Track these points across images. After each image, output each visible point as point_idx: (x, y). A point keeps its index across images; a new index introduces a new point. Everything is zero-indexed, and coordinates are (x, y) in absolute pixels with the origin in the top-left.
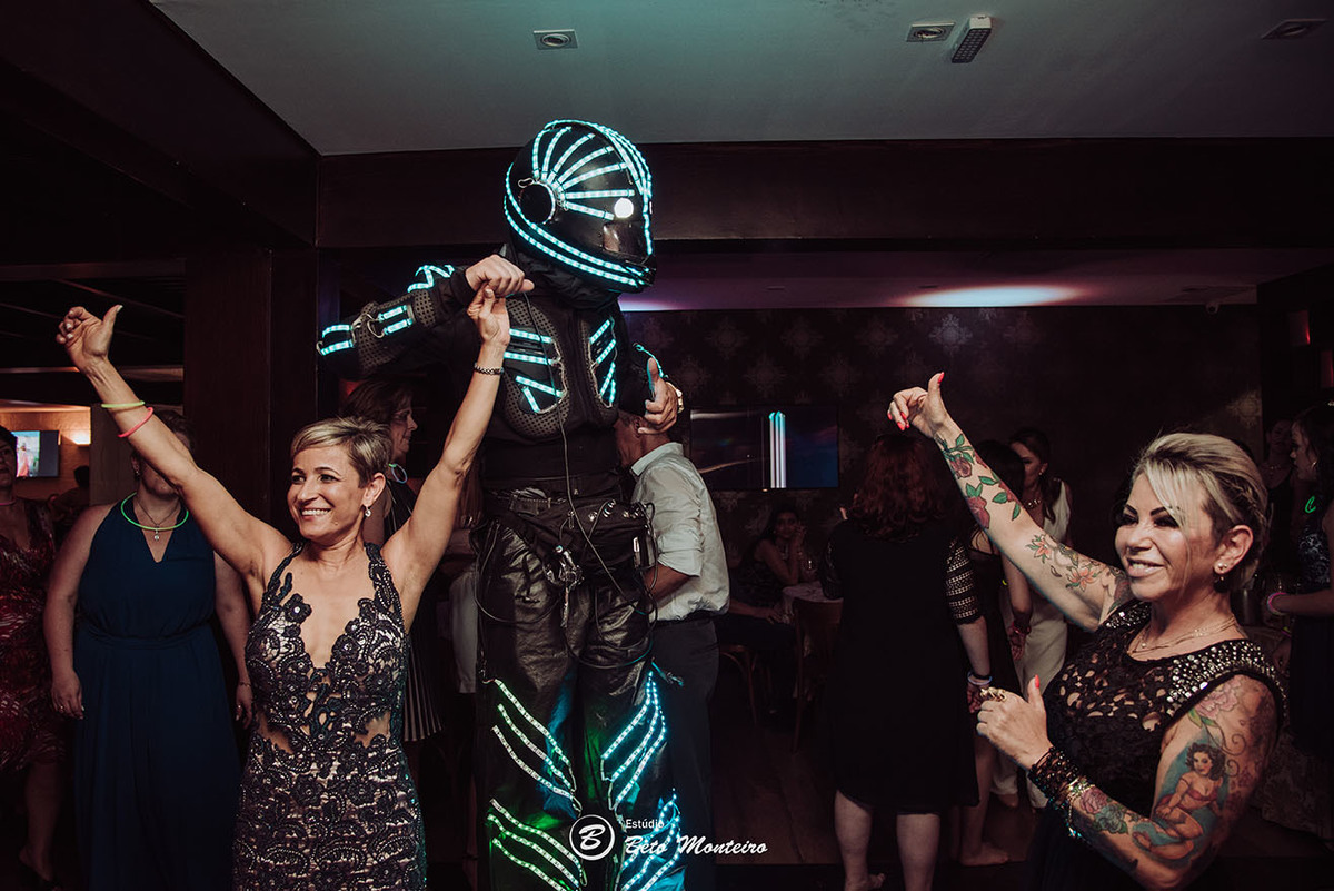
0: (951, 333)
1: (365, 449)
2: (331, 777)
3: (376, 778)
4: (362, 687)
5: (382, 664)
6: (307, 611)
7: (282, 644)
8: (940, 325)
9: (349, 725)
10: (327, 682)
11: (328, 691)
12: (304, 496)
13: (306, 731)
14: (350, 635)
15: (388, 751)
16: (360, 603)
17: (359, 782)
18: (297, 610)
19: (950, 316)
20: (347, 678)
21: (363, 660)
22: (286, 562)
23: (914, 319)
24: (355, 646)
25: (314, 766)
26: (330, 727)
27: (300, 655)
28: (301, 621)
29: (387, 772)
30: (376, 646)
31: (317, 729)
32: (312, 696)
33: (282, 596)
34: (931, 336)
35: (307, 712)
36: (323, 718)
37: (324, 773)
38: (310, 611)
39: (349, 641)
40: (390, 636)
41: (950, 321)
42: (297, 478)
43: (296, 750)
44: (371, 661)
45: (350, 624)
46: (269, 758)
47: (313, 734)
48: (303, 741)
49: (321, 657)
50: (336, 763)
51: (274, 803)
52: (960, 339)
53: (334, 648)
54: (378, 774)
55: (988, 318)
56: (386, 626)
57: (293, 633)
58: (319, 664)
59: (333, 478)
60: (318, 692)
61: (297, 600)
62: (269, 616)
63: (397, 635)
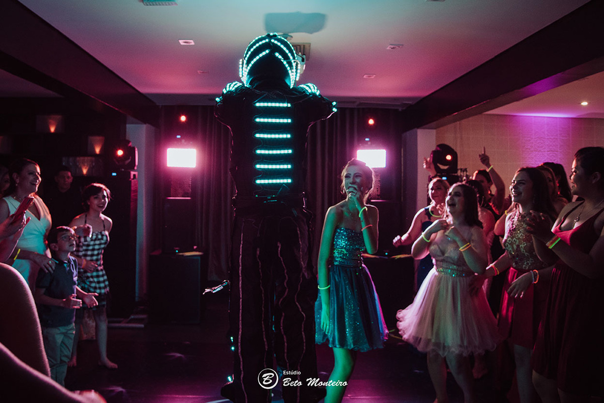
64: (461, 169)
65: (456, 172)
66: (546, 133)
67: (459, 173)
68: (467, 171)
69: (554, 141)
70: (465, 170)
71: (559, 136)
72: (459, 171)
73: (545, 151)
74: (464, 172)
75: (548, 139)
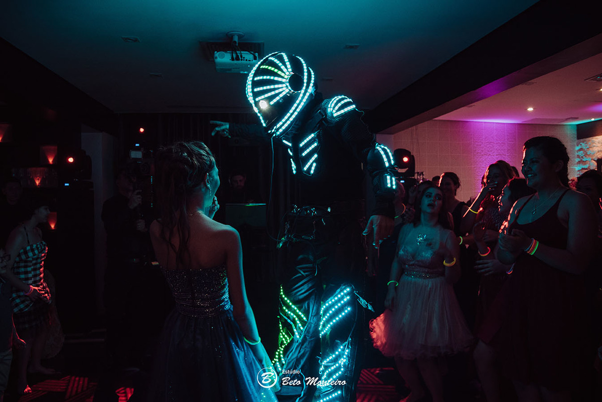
64: (418, 173)
65: (414, 176)
66: (495, 138)
67: (416, 176)
68: (423, 175)
69: (502, 146)
70: (422, 173)
71: (506, 140)
72: (416, 175)
73: (493, 155)
74: (420, 175)
75: (497, 143)
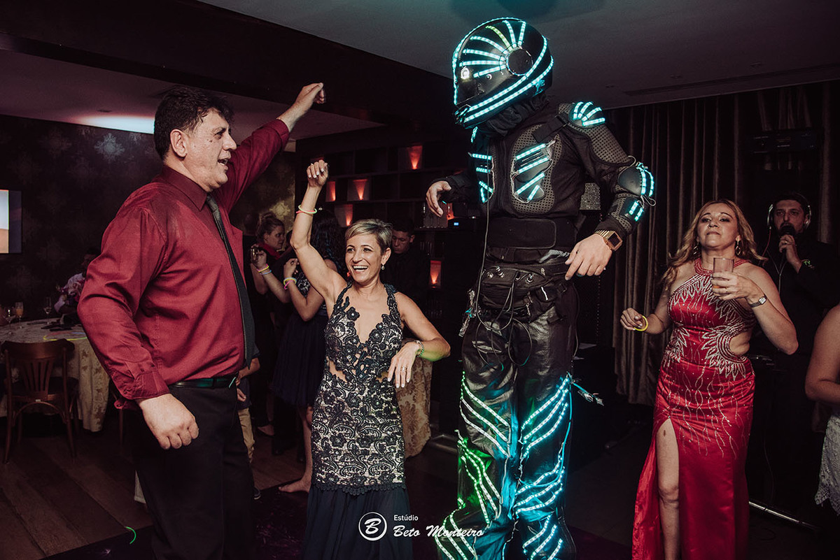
0: (110, 147)
1: (383, 235)
2: (364, 395)
3: (384, 398)
4: (382, 355)
5: (393, 346)
6: (357, 315)
7: (346, 330)
8: (103, 140)
9: (374, 372)
10: (366, 350)
11: (366, 354)
12: (356, 259)
13: (354, 372)
14: (378, 330)
15: (389, 386)
16: (382, 316)
17: (376, 399)
18: (353, 314)
19: (110, 135)
20: (376, 350)
21: (384, 343)
22: (345, 291)
23: (84, 133)
24: (380, 335)
25: (357, 389)
26: (365, 372)
27: (353, 336)
28: (355, 320)
29: (388, 396)
30: (390, 337)
31: (359, 372)
32: (358, 356)
33: (345, 308)
34: (96, 147)
35: (356, 363)
36: (362, 367)
37: (361, 393)
38: (359, 316)
39: (378, 333)
40: (397, 333)
41: (110, 139)
42: (351, 249)
43: (348, 381)
44: (387, 343)
45: (379, 324)
46: (335, 383)
47: (358, 374)
48: (352, 377)
49: (364, 338)
50: (367, 389)
51: (336, 405)
52: (116, 151)
53: (370, 335)
54: (385, 396)
55: (135, 139)
56: (395, 328)
57: (351, 325)
58: (363, 341)
59: (370, 250)
60: (361, 354)
61: (352, 310)
62: (339, 316)
63: (399, 332)
